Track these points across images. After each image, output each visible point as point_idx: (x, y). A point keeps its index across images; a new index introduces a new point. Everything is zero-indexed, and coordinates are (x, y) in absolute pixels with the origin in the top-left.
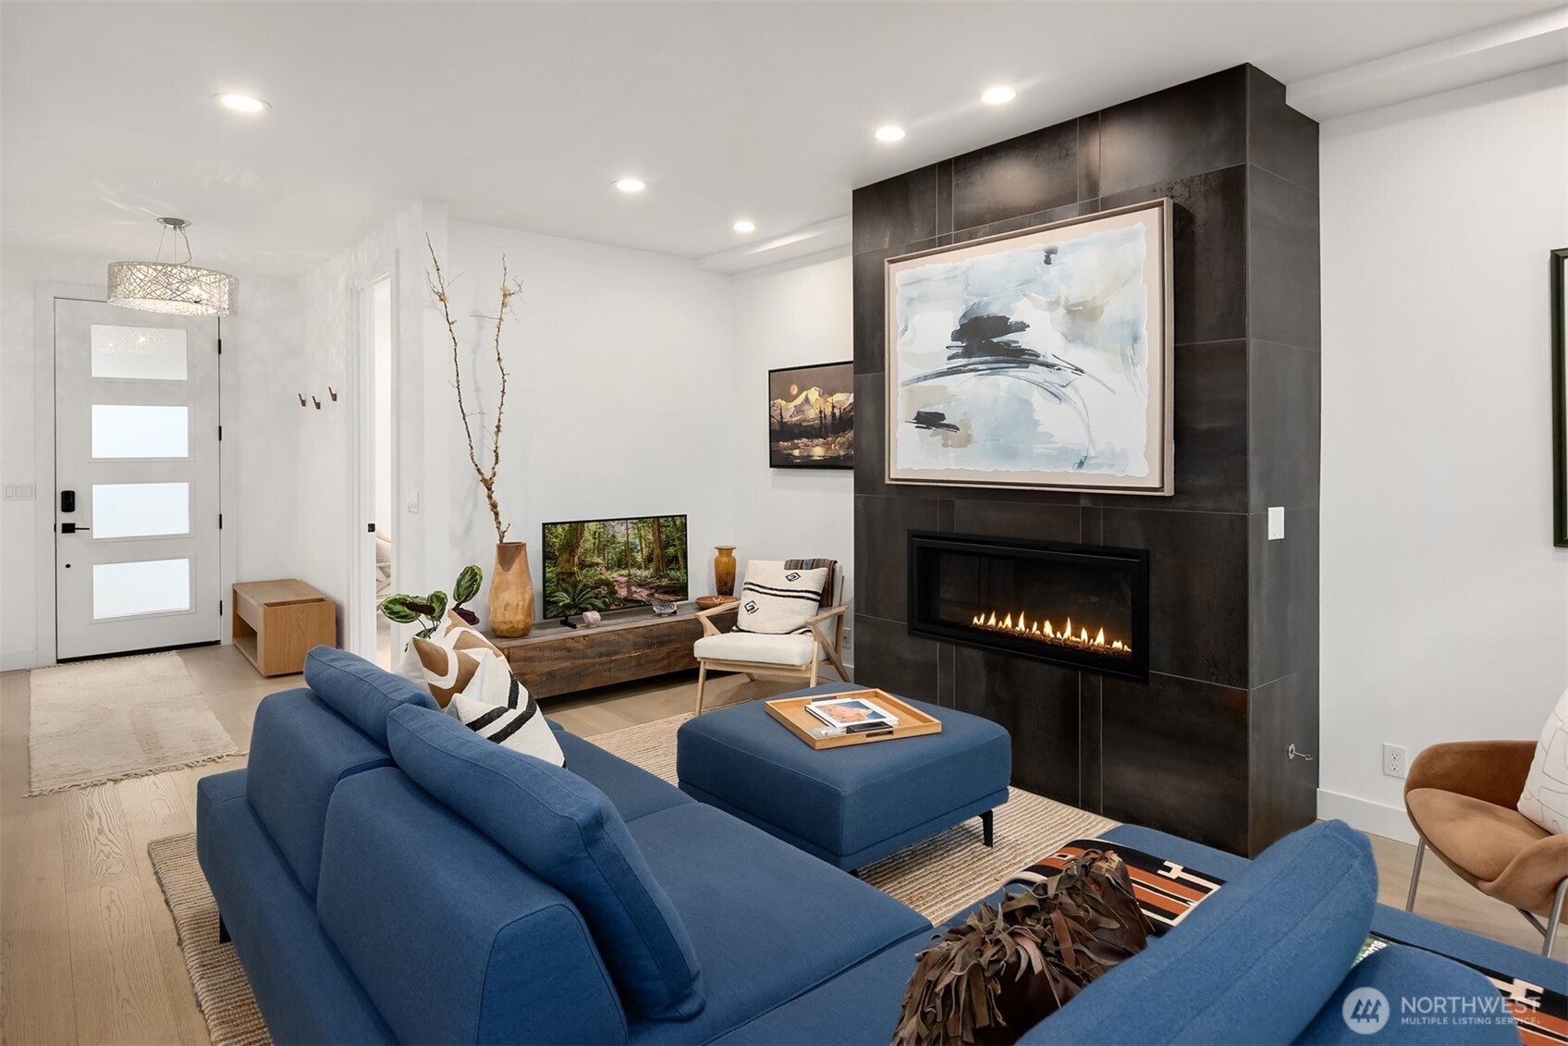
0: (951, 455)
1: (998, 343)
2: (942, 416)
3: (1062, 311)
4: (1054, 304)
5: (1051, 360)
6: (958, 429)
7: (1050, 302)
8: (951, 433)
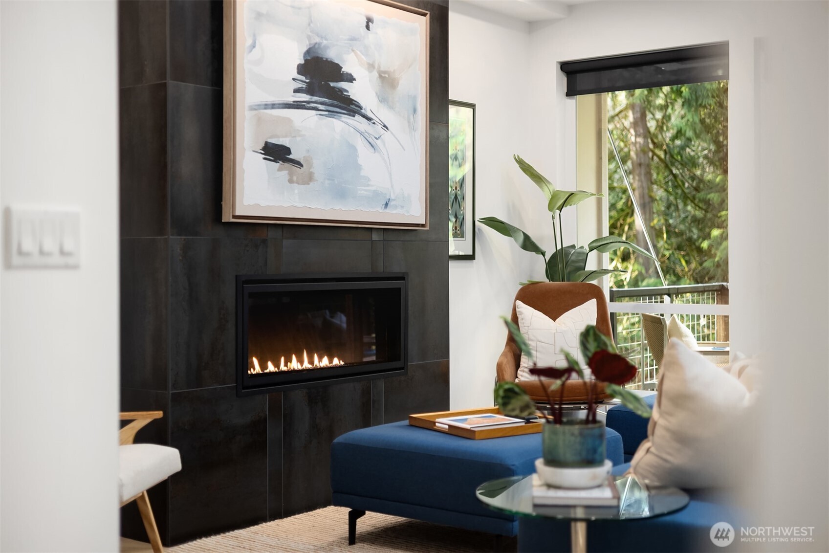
0: (296, 191)
1: (334, 88)
2: (288, 151)
3: (375, 74)
4: (371, 67)
5: (370, 115)
6: (302, 166)
7: (369, 64)
8: (296, 169)
